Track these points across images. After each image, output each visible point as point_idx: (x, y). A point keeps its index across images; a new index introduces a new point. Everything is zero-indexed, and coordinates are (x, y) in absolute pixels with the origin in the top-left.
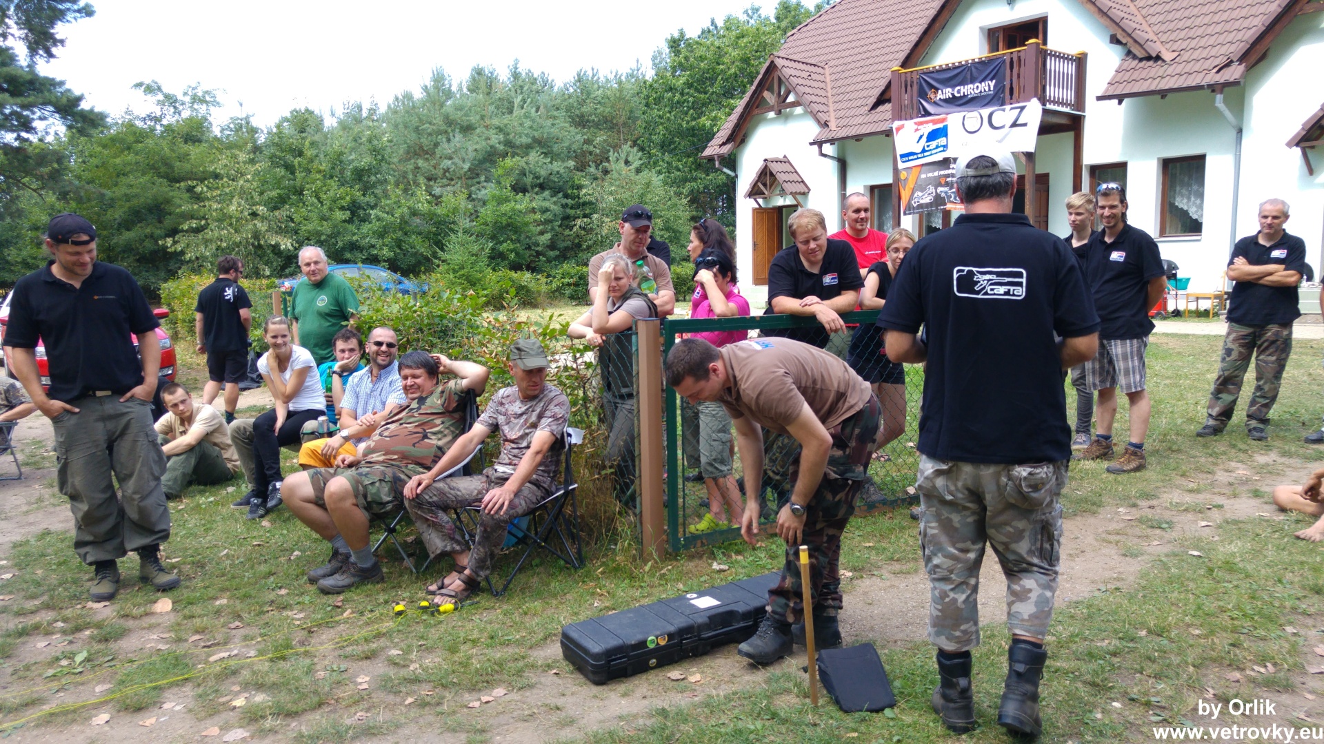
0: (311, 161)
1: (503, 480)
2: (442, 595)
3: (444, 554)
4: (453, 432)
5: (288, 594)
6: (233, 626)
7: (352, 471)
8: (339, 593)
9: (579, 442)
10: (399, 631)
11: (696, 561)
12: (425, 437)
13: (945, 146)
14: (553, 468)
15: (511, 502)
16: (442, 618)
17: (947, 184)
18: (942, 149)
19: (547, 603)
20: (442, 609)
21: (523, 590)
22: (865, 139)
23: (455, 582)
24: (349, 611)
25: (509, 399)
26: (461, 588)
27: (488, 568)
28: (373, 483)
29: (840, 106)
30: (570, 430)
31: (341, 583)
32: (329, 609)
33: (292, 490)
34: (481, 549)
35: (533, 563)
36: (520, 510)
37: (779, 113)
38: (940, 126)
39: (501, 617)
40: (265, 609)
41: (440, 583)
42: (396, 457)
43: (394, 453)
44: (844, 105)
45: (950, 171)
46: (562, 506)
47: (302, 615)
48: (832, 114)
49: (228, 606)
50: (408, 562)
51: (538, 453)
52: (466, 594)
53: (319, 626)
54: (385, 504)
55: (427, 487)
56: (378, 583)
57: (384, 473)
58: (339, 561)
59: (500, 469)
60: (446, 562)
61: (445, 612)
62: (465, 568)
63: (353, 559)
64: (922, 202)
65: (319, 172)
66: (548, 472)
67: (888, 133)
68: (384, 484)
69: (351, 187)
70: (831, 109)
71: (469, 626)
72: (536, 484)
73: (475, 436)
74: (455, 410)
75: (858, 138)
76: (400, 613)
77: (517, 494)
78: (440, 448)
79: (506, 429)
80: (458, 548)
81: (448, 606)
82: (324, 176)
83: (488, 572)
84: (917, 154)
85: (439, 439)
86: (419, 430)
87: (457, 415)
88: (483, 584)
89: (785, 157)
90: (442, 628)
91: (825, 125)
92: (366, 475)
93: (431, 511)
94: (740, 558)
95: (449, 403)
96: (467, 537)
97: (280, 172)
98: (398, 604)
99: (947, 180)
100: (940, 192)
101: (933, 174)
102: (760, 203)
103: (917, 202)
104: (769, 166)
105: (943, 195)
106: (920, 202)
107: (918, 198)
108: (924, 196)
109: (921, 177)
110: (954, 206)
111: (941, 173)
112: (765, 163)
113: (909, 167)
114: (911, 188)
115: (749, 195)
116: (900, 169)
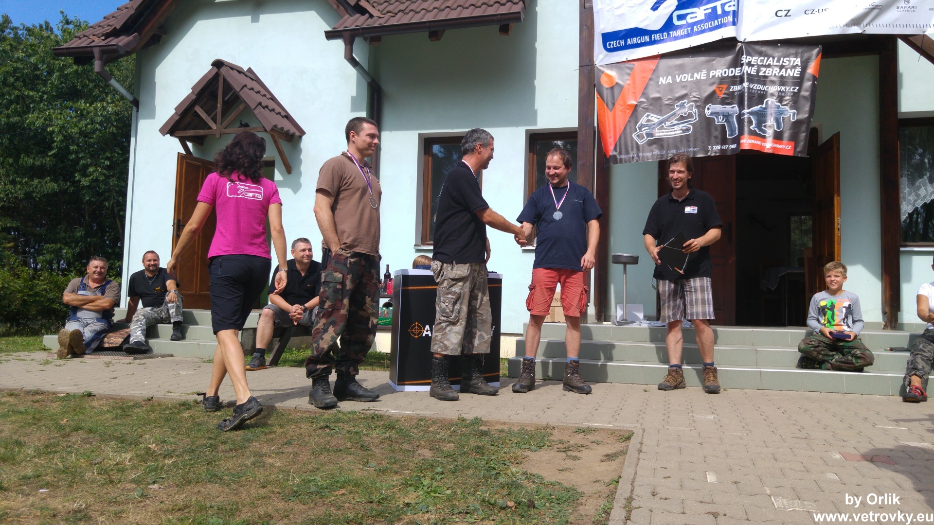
84: (648, 32)
91: (357, 8)
99: (731, 90)
100: (712, 114)
101: (692, 77)
102: (191, 149)
103: (648, 135)
104: (224, 76)
105: (720, 121)
106: (657, 134)
107: (652, 127)
108: (668, 123)
109: (658, 82)
110: (759, 143)
111: (715, 75)
112: (216, 70)
113: (625, 60)
114: (630, 106)
115: (173, 128)
116: (600, 66)
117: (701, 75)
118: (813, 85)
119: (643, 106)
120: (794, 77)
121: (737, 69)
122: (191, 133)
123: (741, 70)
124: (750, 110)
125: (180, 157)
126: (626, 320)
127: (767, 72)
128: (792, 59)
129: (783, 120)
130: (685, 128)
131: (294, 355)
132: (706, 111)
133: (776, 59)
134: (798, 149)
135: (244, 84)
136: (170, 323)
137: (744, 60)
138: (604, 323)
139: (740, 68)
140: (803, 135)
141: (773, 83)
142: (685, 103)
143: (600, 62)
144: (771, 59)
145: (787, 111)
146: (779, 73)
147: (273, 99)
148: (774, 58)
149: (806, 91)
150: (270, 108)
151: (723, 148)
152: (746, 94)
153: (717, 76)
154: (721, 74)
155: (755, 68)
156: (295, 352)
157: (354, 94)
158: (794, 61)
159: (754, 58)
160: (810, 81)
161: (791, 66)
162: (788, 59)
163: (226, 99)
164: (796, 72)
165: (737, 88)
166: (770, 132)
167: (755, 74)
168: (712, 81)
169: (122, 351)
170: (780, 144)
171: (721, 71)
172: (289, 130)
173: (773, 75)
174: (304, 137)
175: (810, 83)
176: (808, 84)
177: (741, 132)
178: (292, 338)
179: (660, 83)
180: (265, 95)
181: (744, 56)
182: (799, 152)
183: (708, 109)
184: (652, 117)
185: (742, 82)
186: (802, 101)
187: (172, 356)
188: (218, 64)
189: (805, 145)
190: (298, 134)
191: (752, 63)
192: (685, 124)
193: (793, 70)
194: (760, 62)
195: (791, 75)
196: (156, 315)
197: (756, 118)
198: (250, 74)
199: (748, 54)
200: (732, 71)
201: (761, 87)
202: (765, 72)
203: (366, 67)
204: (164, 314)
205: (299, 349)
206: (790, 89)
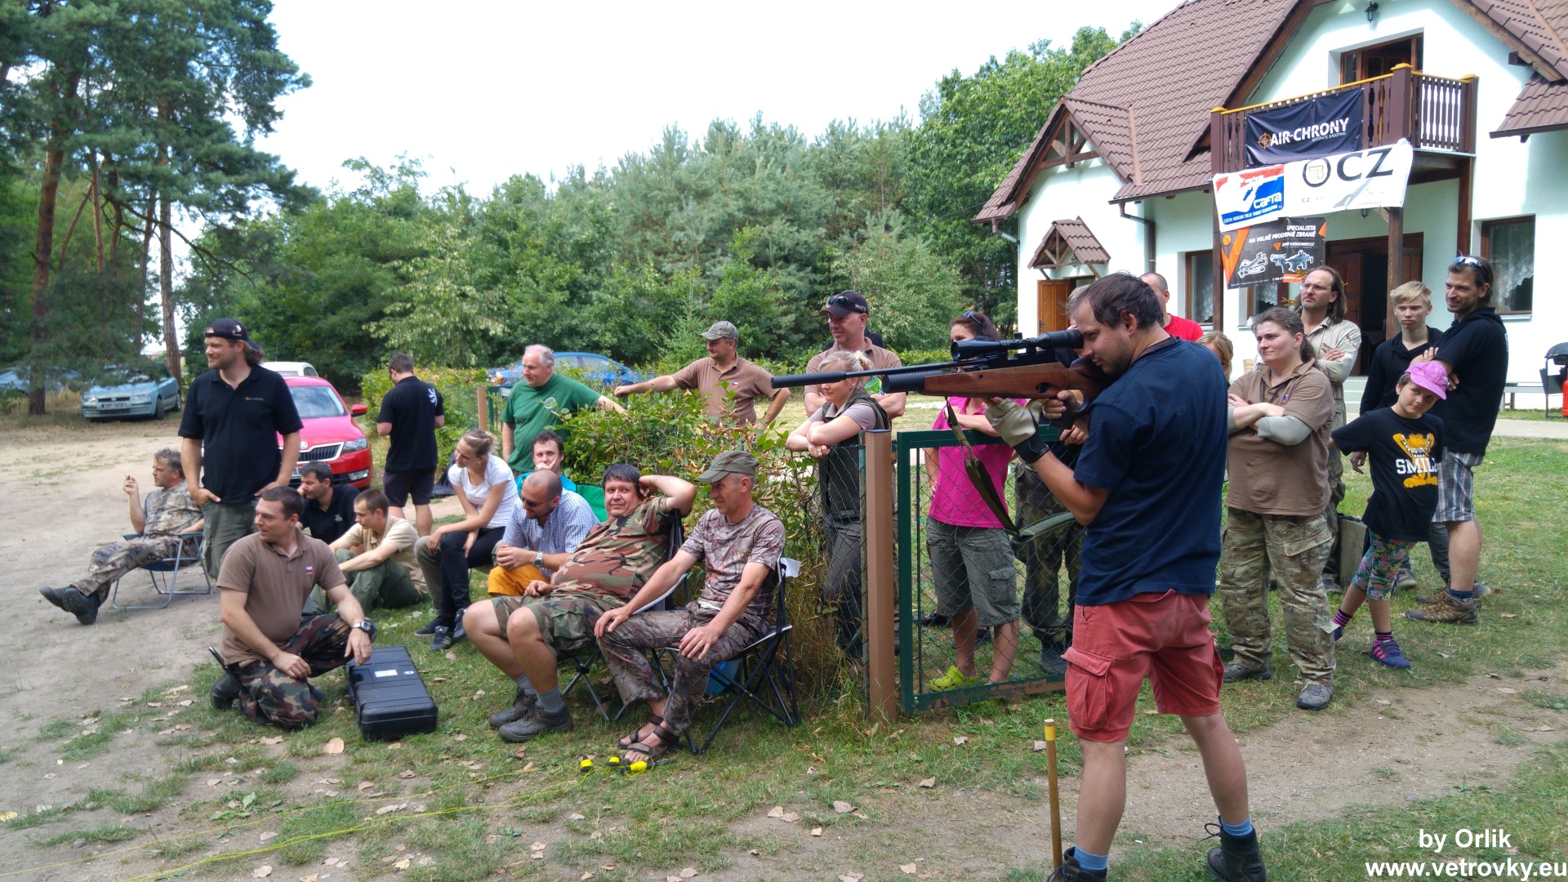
0: (527, 234)
1: (709, 617)
2: (635, 750)
3: (639, 703)
4: (655, 558)
5: (466, 740)
6: (404, 775)
7: (540, 602)
8: (521, 742)
9: (796, 575)
10: (583, 791)
11: (935, 725)
12: (624, 563)
13: (1281, 204)
14: (764, 605)
15: (713, 646)
16: (632, 777)
17: (1283, 250)
18: (1276, 207)
19: (753, 767)
20: (633, 767)
21: (726, 750)
22: (1179, 196)
23: (650, 736)
24: (531, 764)
25: (716, 522)
26: (656, 743)
27: (686, 720)
28: (561, 616)
29: (1147, 156)
30: (785, 561)
31: (525, 730)
32: (509, 760)
33: (475, 620)
34: (678, 698)
35: (741, 717)
36: (723, 653)
37: (1071, 166)
38: (1274, 178)
39: (698, 780)
40: (440, 757)
41: (633, 736)
42: (590, 586)
43: (588, 581)
44: (1152, 155)
45: (1286, 235)
46: (775, 649)
47: (477, 767)
48: (1137, 166)
49: (401, 752)
50: (602, 709)
51: (748, 588)
52: (662, 750)
53: (496, 780)
54: (573, 640)
55: (621, 624)
56: (566, 732)
57: (574, 605)
58: (525, 705)
59: (705, 604)
60: (641, 711)
61: (636, 771)
62: (661, 719)
63: (539, 703)
64: (1251, 272)
65: (535, 247)
66: (758, 610)
67: (1208, 189)
68: (573, 617)
69: (571, 264)
70: (1136, 159)
71: (662, 789)
72: (744, 623)
73: (678, 564)
74: (656, 534)
75: (1170, 195)
76: (586, 770)
77: (722, 636)
78: (639, 576)
79: (711, 556)
80: (655, 695)
81: (639, 764)
82: (541, 252)
83: (686, 725)
84: (1243, 213)
85: (639, 566)
86: (617, 555)
87: (660, 539)
88: (682, 739)
89: (1079, 218)
90: (632, 789)
91: (1128, 179)
92: (554, 607)
93: (625, 651)
94: (989, 723)
95: (651, 524)
96: (665, 683)
97: (493, 248)
98: (585, 758)
100: (1274, 259)
101: (1264, 239)
103: (1245, 272)
105: (1278, 264)
106: (1249, 272)
107: (1247, 268)
112: (1053, 228)
113: (1233, 229)
114: (1236, 256)
115: (1035, 263)
116: (1223, 233)
123: (1284, 235)
128: (1312, 227)
132: (1271, 258)
153: (1275, 238)
154: (1278, 237)
155: (1294, 233)
159: (1293, 227)
161: (1311, 230)
165: (1285, 244)
167: (1290, 236)
171: (1273, 236)
173: (1300, 237)
179: (1249, 243)
181: (1289, 227)
184: (1248, 262)
191: (1292, 230)
192: (1262, 266)
193: (1312, 233)
195: (1311, 236)
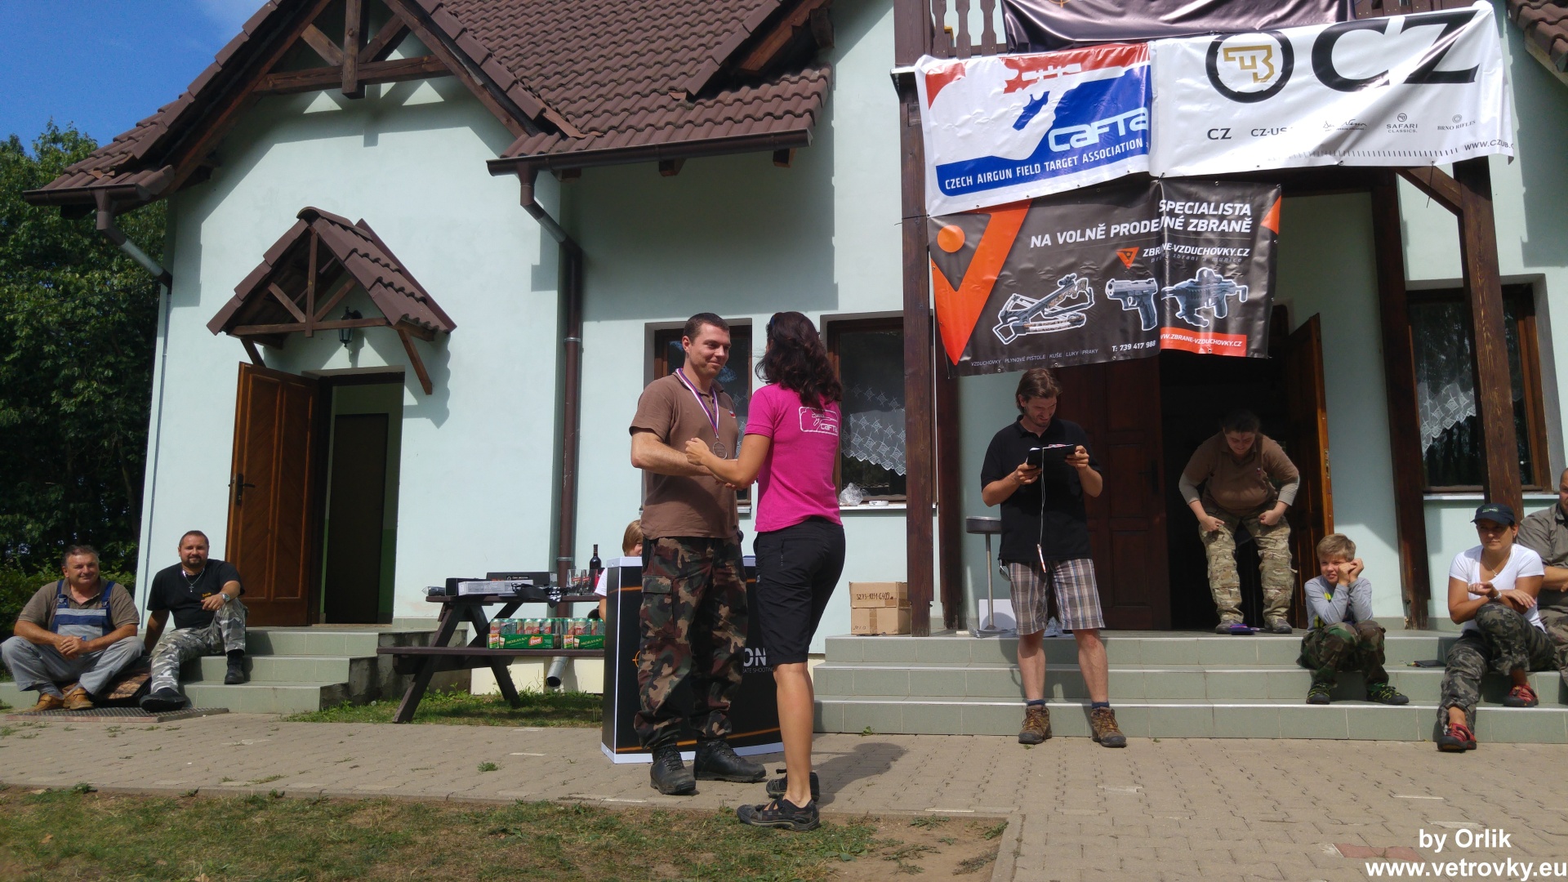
38: (1119, 74)
64: (1035, 328)
75: (674, 156)
84: (1010, 164)
91: (541, 123)
99: (1145, 255)
100: (1116, 294)
101: (1083, 235)
102: (262, 355)
103: (1017, 329)
104: (318, 234)
105: (1130, 304)
106: (1031, 328)
107: (1022, 317)
108: (1047, 311)
109: (1030, 244)
110: (1190, 339)
111: (1119, 232)
112: (305, 225)
113: (975, 208)
114: (987, 282)
115: (230, 322)
116: (936, 217)
117: (1096, 233)
118: (1272, 246)
119: (1007, 283)
120: (1241, 234)
121: (1153, 221)
122: (263, 329)
123: (1159, 223)
124: (1174, 287)
125: (244, 369)
126: (993, 627)
127: (1200, 225)
128: (1238, 206)
129: (1227, 301)
130: (1074, 318)
131: (439, 702)
132: (1107, 290)
133: (1213, 205)
134: (1254, 347)
135: (352, 248)
136: (223, 654)
137: (1164, 207)
138: (958, 632)
139: (1157, 220)
140: (1260, 324)
141: (1210, 243)
142: (1074, 277)
143: (934, 212)
144: (1205, 205)
145: (1233, 286)
146: (1218, 227)
147: (401, 270)
148: (1209, 204)
149: (1262, 254)
150: (397, 286)
151: (1135, 347)
152: (1167, 262)
153: (1121, 234)
154: (1129, 231)
155: (1181, 219)
156: (440, 696)
157: (537, 262)
158: (1241, 209)
159: (1179, 204)
160: (1267, 239)
161: (1237, 215)
162: (1231, 205)
163: (322, 271)
164: (1244, 226)
165: (1153, 252)
166: (1207, 322)
167: (1181, 228)
168: (1115, 242)
169: (138, 706)
170: (1223, 339)
171: (1127, 225)
172: (429, 322)
173: (1209, 230)
174: (453, 333)
175: (1267, 242)
176: (1263, 244)
177: (1162, 324)
178: (436, 674)
179: (1032, 246)
180: (387, 265)
181: (1164, 201)
182: (1255, 351)
183: (1110, 287)
184: (1022, 300)
185: (1160, 242)
186: (1255, 271)
187: (227, 711)
188: (309, 215)
189: (1264, 339)
190: (443, 327)
191: (1176, 211)
192: (1075, 312)
193: (1240, 222)
194: (1189, 210)
195: (1237, 230)
196: (198, 641)
197: (1185, 300)
198: (363, 230)
199: (1169, 198)
200: (1145, 225)
201: (1190, 250)
202: (1196, 226)
203: (556, 217)
204: (212, 638)
205: (446, 691)
206: (1236, 252)
